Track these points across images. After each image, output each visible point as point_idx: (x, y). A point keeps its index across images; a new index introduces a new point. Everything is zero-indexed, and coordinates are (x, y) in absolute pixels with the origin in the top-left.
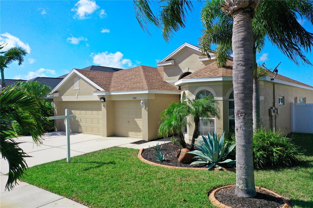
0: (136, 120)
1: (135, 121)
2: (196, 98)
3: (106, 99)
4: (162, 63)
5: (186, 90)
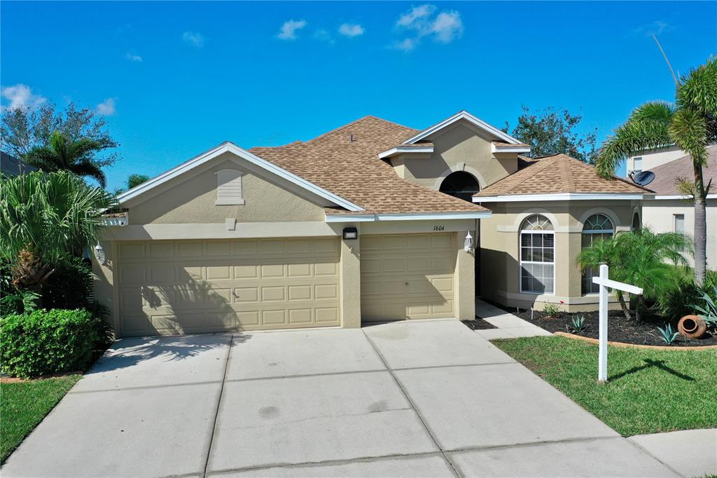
0: (429, 277)
1: (427, 280)
2: (583, 229)
3: (359, 234)
4: (408, 146)
5: (553, 212)
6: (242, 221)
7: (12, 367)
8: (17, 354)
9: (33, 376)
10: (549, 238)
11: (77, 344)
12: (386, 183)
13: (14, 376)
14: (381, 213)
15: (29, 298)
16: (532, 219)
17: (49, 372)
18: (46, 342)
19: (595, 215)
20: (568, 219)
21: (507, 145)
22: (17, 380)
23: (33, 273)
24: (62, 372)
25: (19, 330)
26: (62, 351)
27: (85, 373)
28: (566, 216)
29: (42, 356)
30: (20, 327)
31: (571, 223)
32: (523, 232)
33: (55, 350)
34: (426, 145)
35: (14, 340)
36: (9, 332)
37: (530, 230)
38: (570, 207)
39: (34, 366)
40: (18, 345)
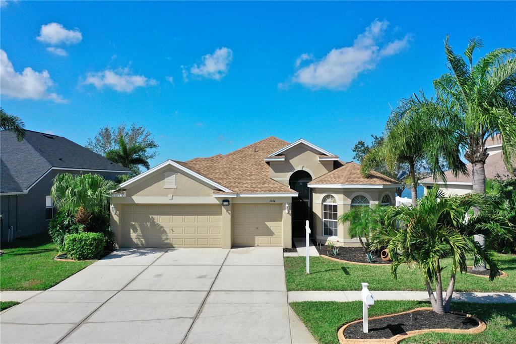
2: (351, 203)
3: (230, 202)
4: (271, 157)
5: (336, 194)
6: (176, 196)
7: (72, 254)
8: (73, 250)
9: (79, 259)
10: (335, 207)
11: (97, 247)
12: (252, 177)
13: (72, 259)
14: (241, 193)
15: (81, 227)
16: (328, 197)
17: (85, 258)
18: (84, 245)
19: (359, 196)
20: (342, 198)
21: (325, 156)
22: (73, 260)
23: (83, 217)
24: (90, 258)
25: (74, 240)
26: (90, 250)
27: (100, 259)
28: (342, 196)
29: (82, 251)
30: (75, 238)
31: (344, 200)
32: (324, 203)
33: (88, 249)
34: (280, 157)
35: (72, 243)
36: (71, 240)
37: (328, 203)
38: (344, 191)
39: (80, 255)
40: (74, 246)
